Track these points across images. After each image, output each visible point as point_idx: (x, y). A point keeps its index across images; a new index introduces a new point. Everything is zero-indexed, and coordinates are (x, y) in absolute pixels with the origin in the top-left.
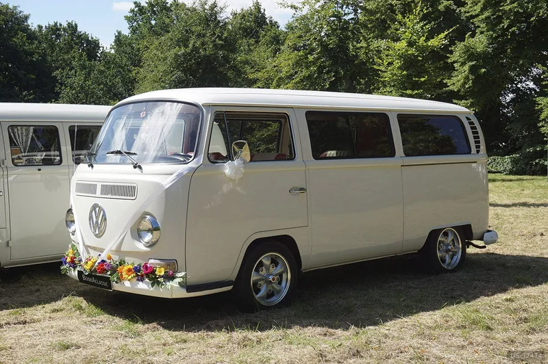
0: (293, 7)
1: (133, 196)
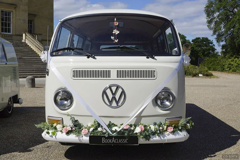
1: (153, 77)
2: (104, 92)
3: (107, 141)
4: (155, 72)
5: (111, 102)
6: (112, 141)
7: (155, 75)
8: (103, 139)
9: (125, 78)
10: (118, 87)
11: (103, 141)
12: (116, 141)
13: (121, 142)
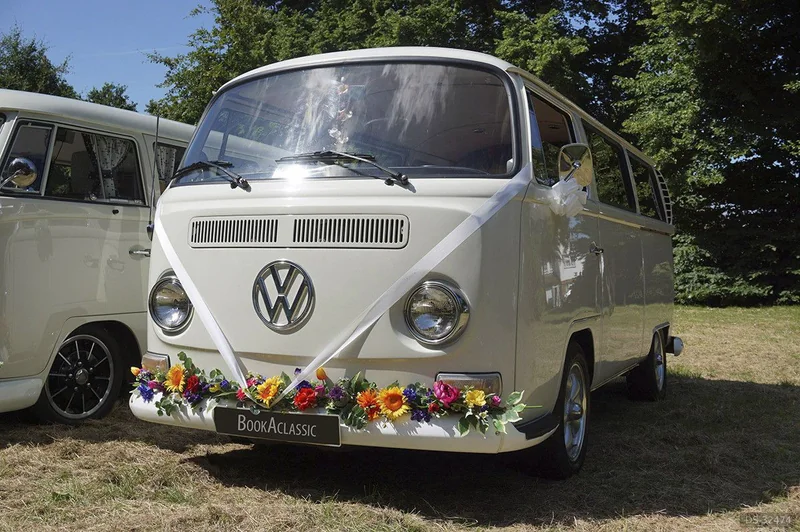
0: (167, 62)
1: (396, 241)
2: (259, 285)
3: (254, 426)
4: (402, 225)
5: (272, 312)
6: (267, 426)
7: (401, 235)
8: (242, 418)
9: (313, 244)
10: (293, 269)
11: (242, 426)
12: (281, 429)
13: (297, 432)
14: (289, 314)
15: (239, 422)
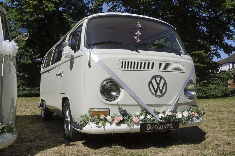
3: (152, 127)
4: (184, 66)
5: (156, 91)
6: (157, 127)
7: (184, 69)
8: (149, 125)
10: (161, 78)
11: (148, 128)
12: (161, 127)
13: (166, 127)
14: (161, 91)
15: (148, 127)
